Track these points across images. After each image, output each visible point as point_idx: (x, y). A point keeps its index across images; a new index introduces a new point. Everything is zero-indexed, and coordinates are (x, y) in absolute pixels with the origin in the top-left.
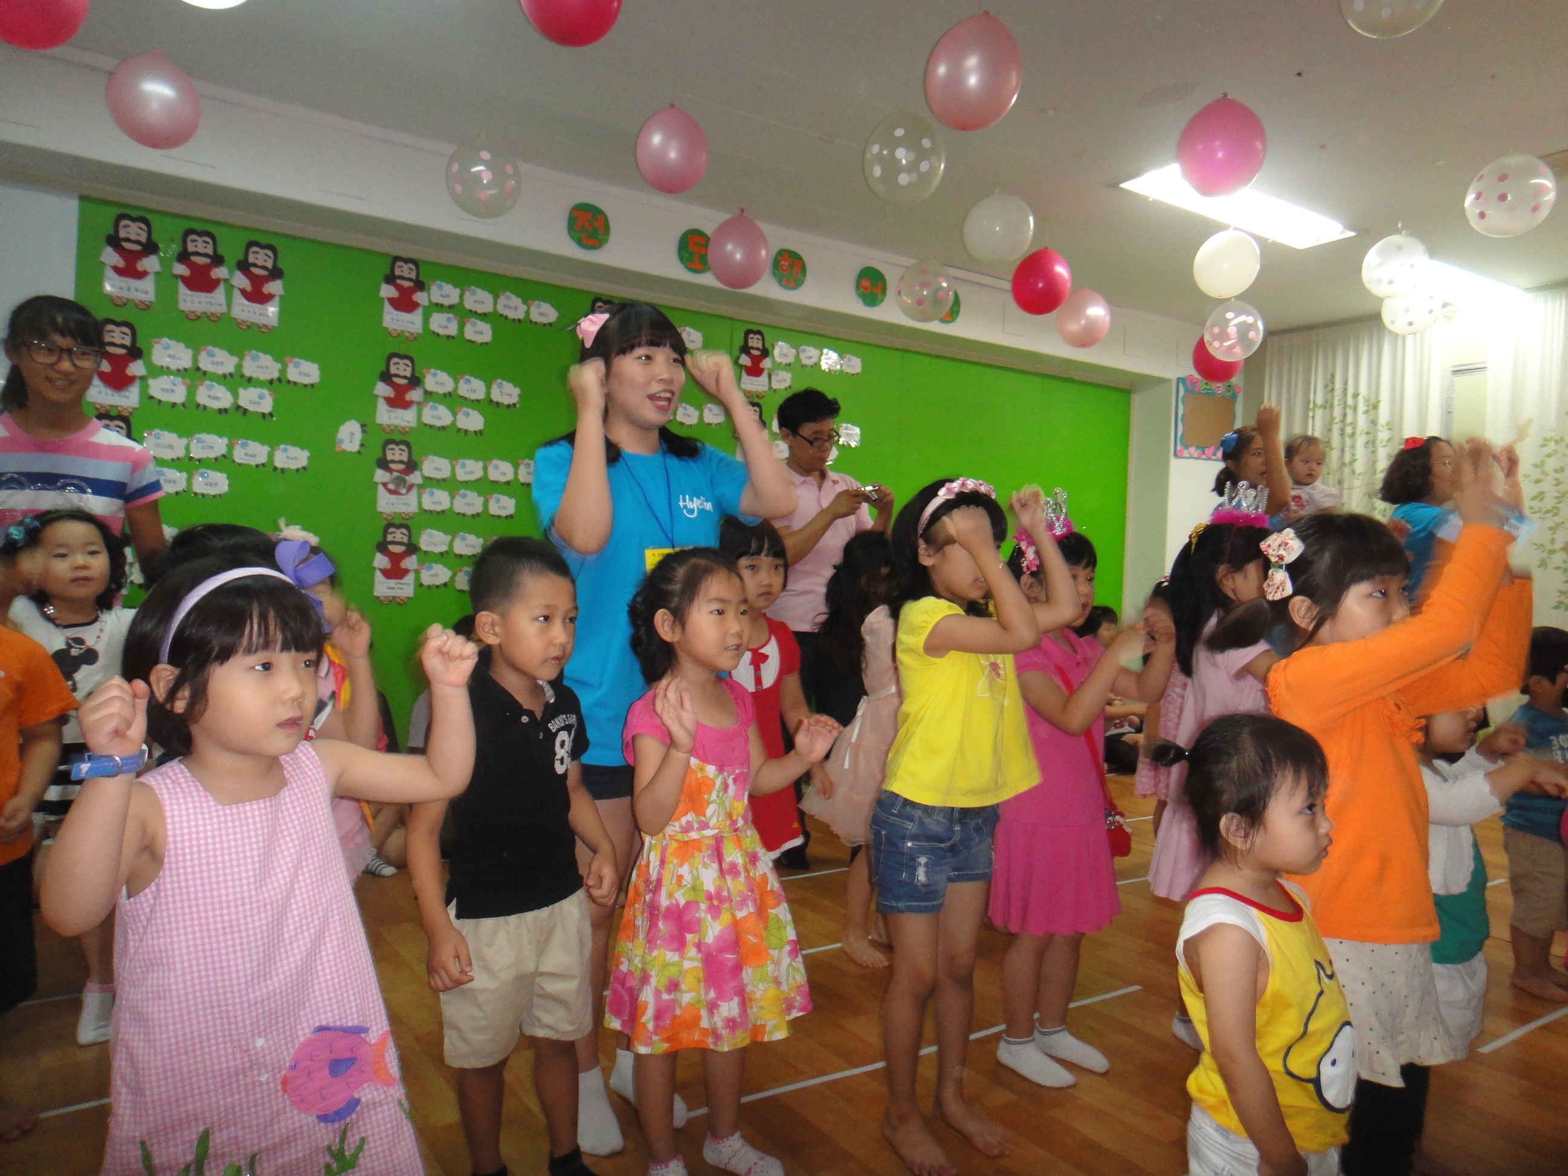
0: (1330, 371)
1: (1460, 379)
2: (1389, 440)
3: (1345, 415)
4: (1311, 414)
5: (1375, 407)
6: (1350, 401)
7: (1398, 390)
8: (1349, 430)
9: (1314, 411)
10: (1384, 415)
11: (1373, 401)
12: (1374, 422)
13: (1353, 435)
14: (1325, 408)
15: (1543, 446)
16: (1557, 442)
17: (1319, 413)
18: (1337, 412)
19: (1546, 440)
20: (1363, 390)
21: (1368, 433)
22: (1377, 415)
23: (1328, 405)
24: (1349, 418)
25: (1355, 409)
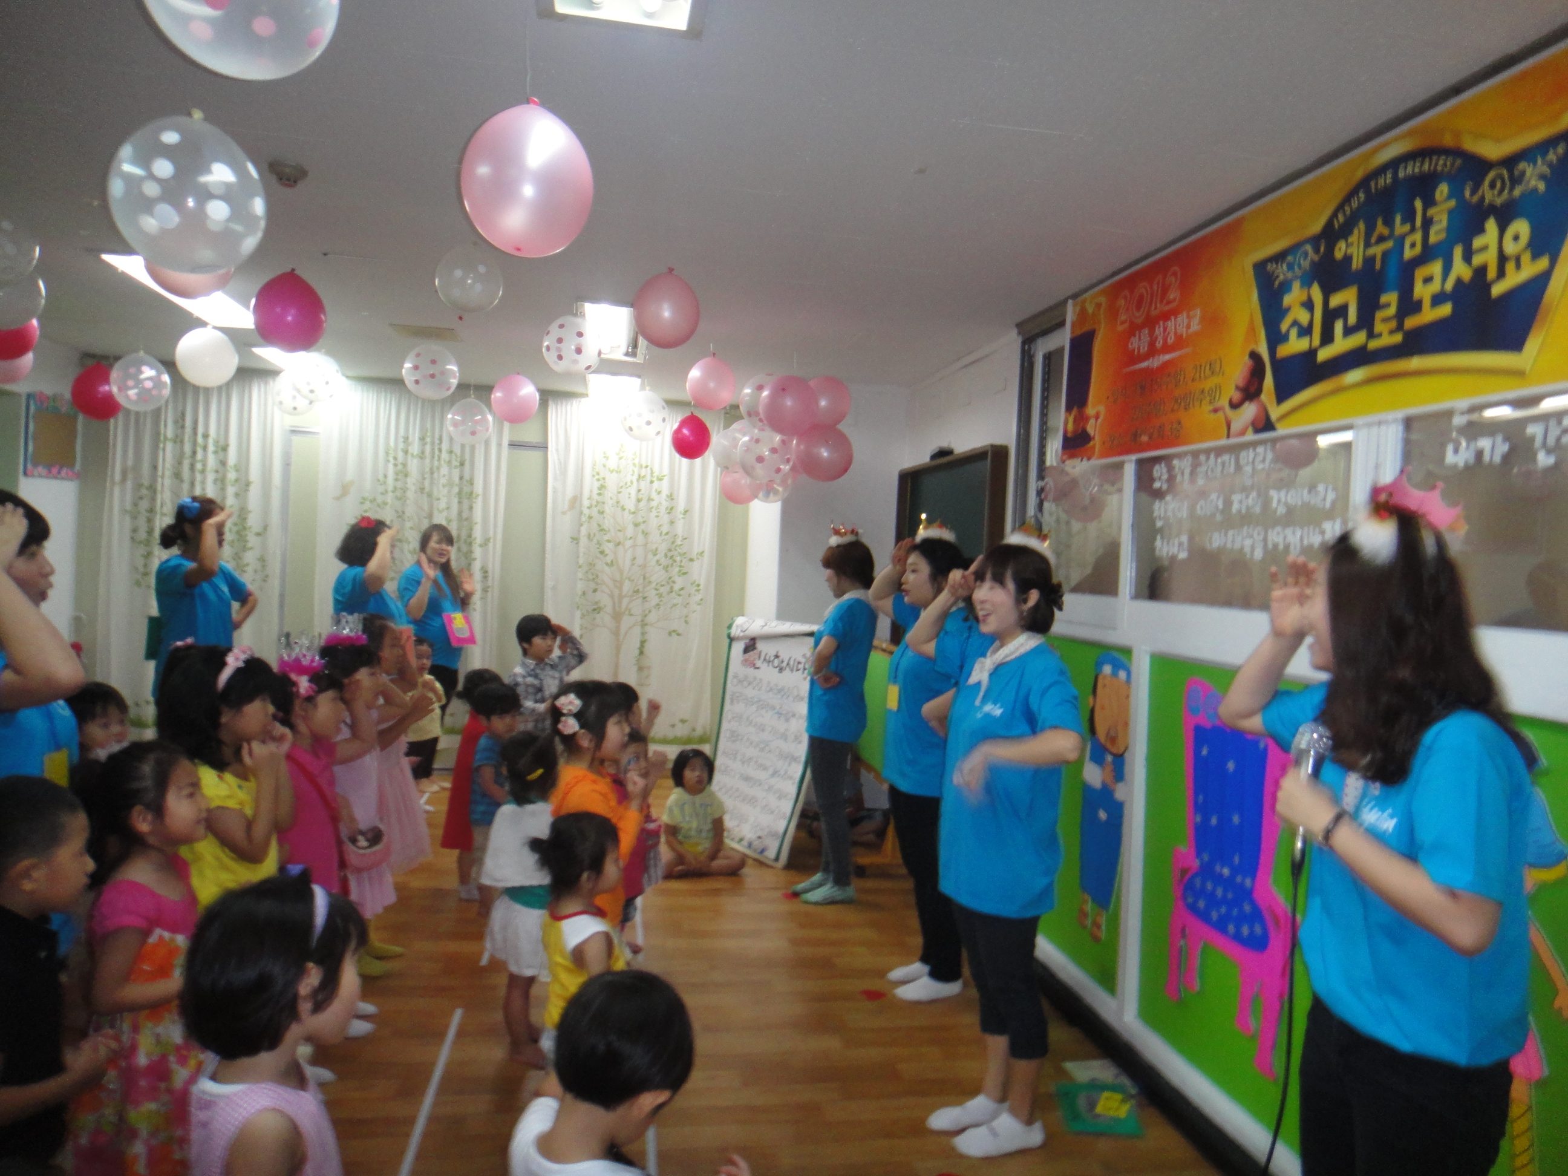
0: (180, 408)
1: (297, 439)
2: (237, 480)
3: (194, 453)
4: (161, 445)
5: (225, 448)
6: (200, 440)
7: (245, 437)
8: (199, 466)
9: (165, 444)
10: (232, 458)
11: (222, 443)
12: (223, 463)
13: (203, 471)
14: (175, 442)
15: (362, 503)
16: (371, 501)
17: (169, 446)
18: (187, 448)
19: (364, 499)
20: (212, 432)
21: (217, 472)
22: (226, 456)
23: (178, 440)
24: (200, 455)
25: (205, 448)
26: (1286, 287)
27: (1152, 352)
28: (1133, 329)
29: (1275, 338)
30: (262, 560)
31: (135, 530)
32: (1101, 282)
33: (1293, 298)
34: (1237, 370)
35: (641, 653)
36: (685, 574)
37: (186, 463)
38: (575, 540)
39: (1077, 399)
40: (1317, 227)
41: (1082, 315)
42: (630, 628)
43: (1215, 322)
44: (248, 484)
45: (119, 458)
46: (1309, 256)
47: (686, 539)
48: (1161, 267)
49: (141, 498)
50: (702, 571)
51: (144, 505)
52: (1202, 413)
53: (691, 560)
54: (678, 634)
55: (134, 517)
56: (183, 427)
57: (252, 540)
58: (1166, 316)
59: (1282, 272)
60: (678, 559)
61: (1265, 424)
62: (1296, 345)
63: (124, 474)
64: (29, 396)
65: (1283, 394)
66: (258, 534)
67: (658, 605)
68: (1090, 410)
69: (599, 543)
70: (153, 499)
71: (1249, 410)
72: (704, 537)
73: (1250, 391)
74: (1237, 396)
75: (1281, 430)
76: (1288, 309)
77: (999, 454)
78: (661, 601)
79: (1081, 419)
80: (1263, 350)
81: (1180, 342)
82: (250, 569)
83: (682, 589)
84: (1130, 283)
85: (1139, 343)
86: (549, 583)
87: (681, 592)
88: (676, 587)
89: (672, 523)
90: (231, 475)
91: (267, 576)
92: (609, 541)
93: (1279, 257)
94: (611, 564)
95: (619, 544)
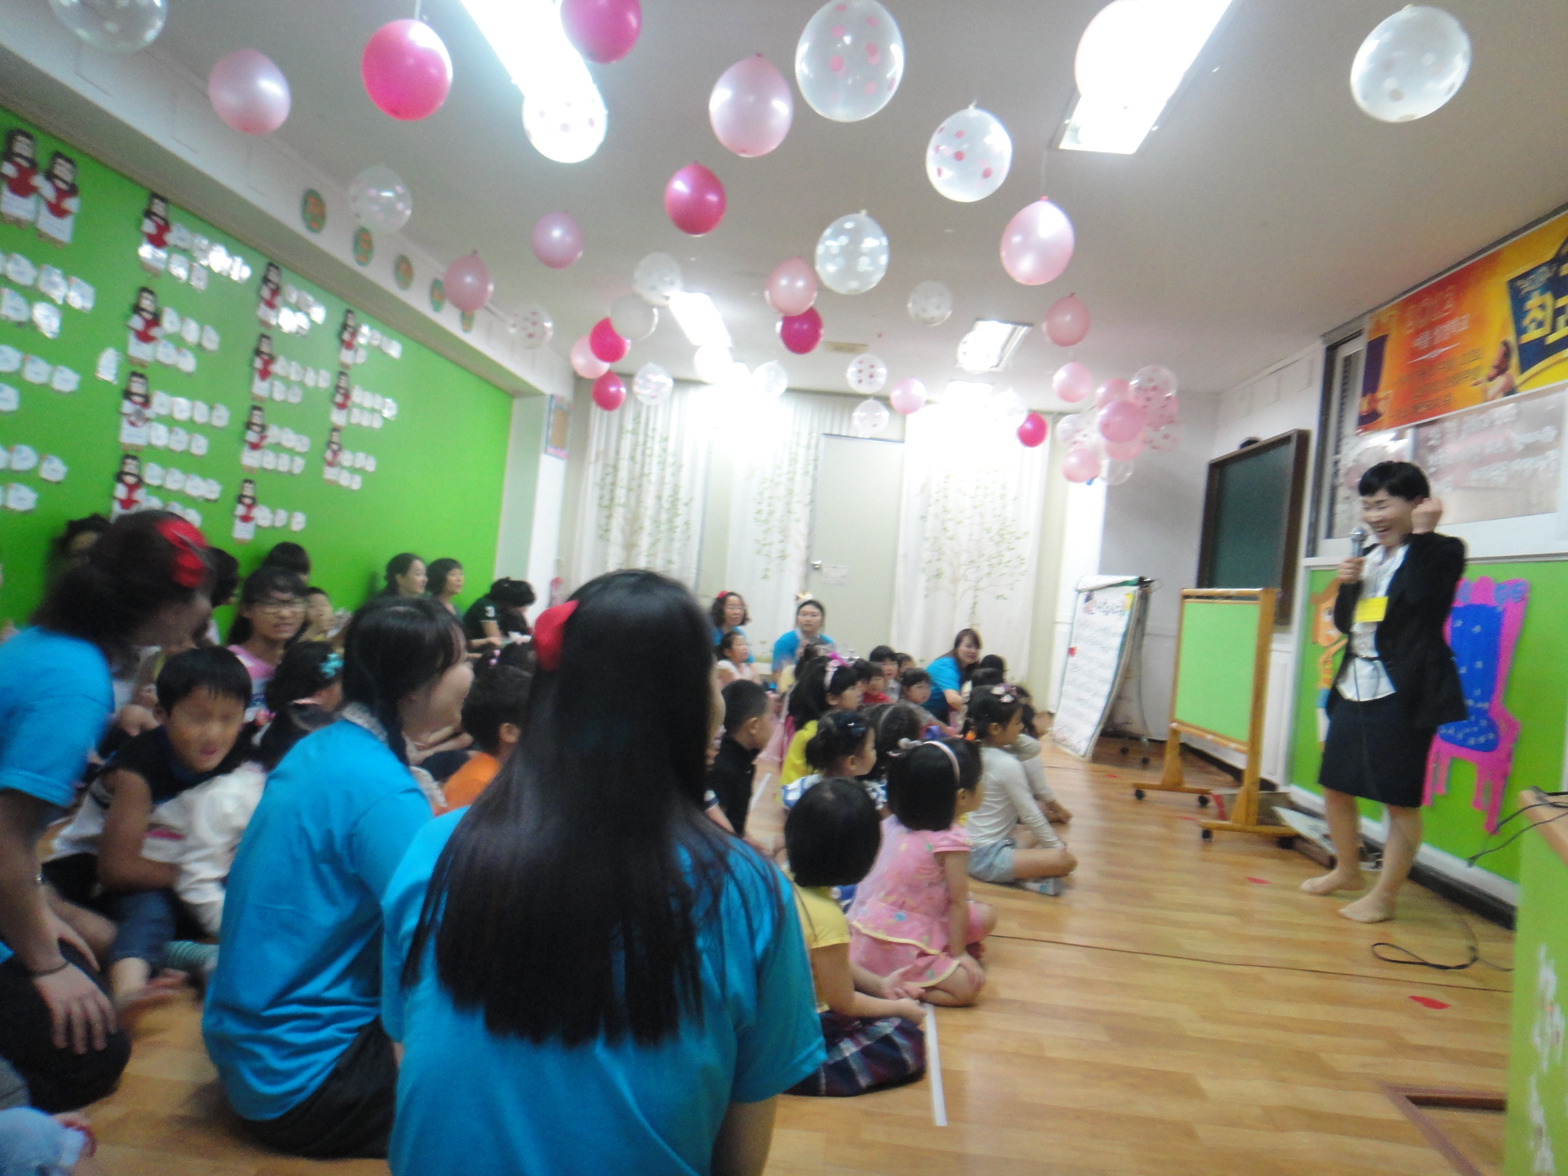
2: (674, 463)
3: (646, 442)
5: (666, 439)
8: (648, 452)
10: (671, 446)
11: (665, 435)
12: (665, 450)
13: (651, 456)
18: (641, 438)
21: (660, 456)
22: (667, 445)
23: (635, 432)
24: (649, 445)
25: (653, 438)
26: (1527, 297)
27: (1432, 348)
28: (1418, 332)
29: (1520, 331)
30: (687, 523)
31: (601, 498)
32: (1393, 300)
33: (1532, 303)
34: (1492, 355)
35: (973, 613)
36: (1012, 549)
37: (640, 449)
38: (923, 518)
39: (1371, 385)
40: (1550, 255)
41: (1378, 326)
42: (965, 591)
43: (1479, 323)
44: (681, 466)
45: (596, 444)
46: (1544, 275)
47: (1014, 520)
48: (1441, 286)
49: (607, 474)
50: (1027, 548)
51: (609, 479)
52: (1466, 387)
53: (1018, 538)
54: (1005, 599)
55: (602, 488)
56: (638, 423)
57: (682, 509)
58: (1443, 321)
59: (1525, 286)
60: (1008, 537)
61: (1510, 390)
62: (1533, 334)
63: (597, 454)
64: (552, 397)
65: (1525, 365)
66: (686, 504)
67: (989, 574)
68: (1381, 394)
69: (943, 522)
70: (615, 475)
71: (1501, 381)
72: (1029, 520)
73: (1501, 368)
74: (1493, 372)
75: (1523, 392)
76: (1528, 311)
77: (1303, 437)
78: (992, 570)
79: (1374, 401)
80: (1511, 338)
81: (1453, 339)
82: (678, 530)
83: (1009, 562)
84: (1416, 299)
85: (1421, 342)
86: (901, 551)
87: (1009, 564)
88: (1005, 560)
89: (1004, 507)
90: (670, 460)
91: (690, 536)
92: (951, 520)
93: (1524, 276)
94: (951, 539)
95: (959, 523)
